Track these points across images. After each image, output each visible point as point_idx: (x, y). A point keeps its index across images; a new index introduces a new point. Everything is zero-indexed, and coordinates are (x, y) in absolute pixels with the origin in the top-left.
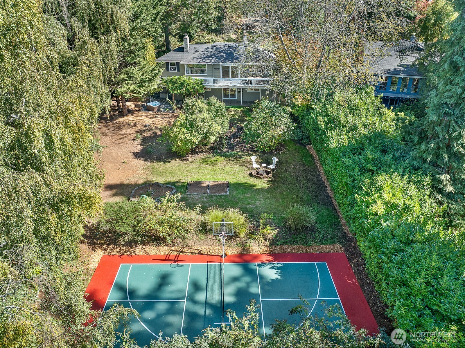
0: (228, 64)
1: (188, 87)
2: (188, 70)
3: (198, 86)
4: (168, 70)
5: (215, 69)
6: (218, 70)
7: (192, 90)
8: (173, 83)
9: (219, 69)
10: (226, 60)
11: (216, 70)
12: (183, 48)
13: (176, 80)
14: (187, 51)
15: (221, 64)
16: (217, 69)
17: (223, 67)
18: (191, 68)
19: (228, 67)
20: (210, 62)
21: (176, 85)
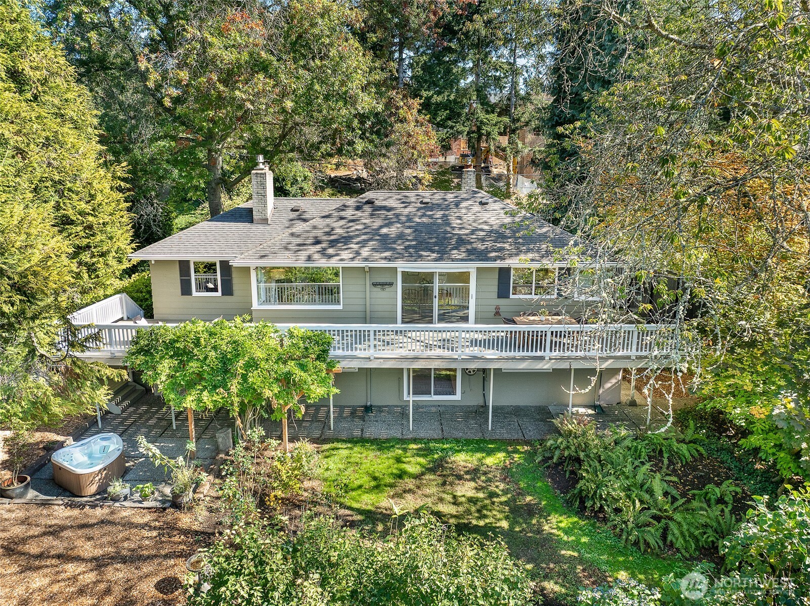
0: (425, 266)
1: (254, 378)
2: (268, 290)
3: (303, 367)
4: (186, 290)
5: (375, 285)
6: (388, 289)
7: (276, 389)
8: (182, 355)
9: (391, 284)
10: (415, 251)
11: (378, 289)
12: (250, 211)
13: (197, 343)
14: (265, 221)
15: (402, 266)
16: (383, 285)
17: (407, 276)
18: (278, 281)
19: (428, 278)
20: (353, 259)
21: (193, 366)
